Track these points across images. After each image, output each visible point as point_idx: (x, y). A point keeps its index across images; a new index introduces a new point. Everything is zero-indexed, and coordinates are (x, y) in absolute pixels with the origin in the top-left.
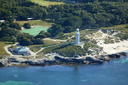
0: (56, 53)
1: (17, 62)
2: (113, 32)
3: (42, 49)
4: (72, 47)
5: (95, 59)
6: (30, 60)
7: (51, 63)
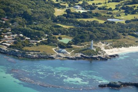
0: (81, 53)
1: (61, 57)
2: (107, 43)
3: (73, 51)
4: (89, 50)
5: (103, 57)
6: (68, 56)
7: (79, 58)
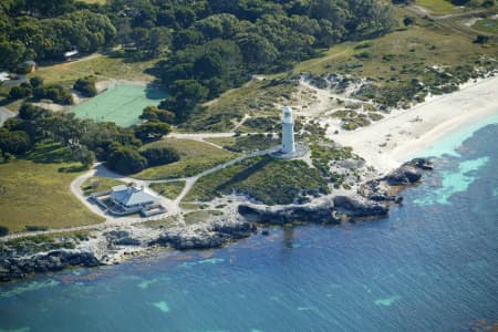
0: (238, 192)
1: (135, 243)
2: (343, 85)
3: (190, 182)
4: (278, 167)
6: (173, 232)
